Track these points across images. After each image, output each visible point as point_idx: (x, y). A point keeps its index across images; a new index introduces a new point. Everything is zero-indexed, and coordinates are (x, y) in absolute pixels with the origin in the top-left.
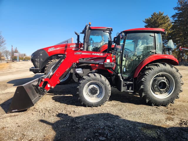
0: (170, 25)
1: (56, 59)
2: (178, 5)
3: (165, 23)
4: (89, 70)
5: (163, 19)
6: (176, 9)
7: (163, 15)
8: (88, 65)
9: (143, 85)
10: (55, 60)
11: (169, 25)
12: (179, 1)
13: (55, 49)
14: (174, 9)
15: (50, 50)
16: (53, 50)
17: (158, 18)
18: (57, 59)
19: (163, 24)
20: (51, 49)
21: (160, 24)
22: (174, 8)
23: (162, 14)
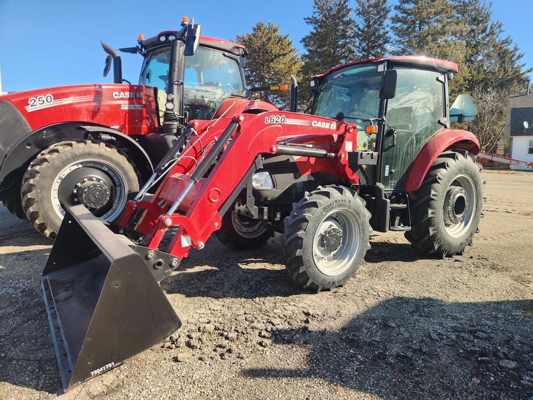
0: (296, 62)
1: (74, 143)
2: (314, 13)
3: (285, 55)
4: (291, 175)
5: (279, 44)
6: (311, 23)
7: (279, 33)
8: (289, 160)
9: (432, 208)
10: (71, 145)
11: (294, 61)
12: (316, 4)
13: (54, 103)
14: (307, 23)
15: (36, 105)
16: (46, 105)
17: (269, 39)
18: (78, 142)
19: (281, 57)
20: (37, 103)
21: (276, 57)
22: (305, 19)
23: (277, 29)
